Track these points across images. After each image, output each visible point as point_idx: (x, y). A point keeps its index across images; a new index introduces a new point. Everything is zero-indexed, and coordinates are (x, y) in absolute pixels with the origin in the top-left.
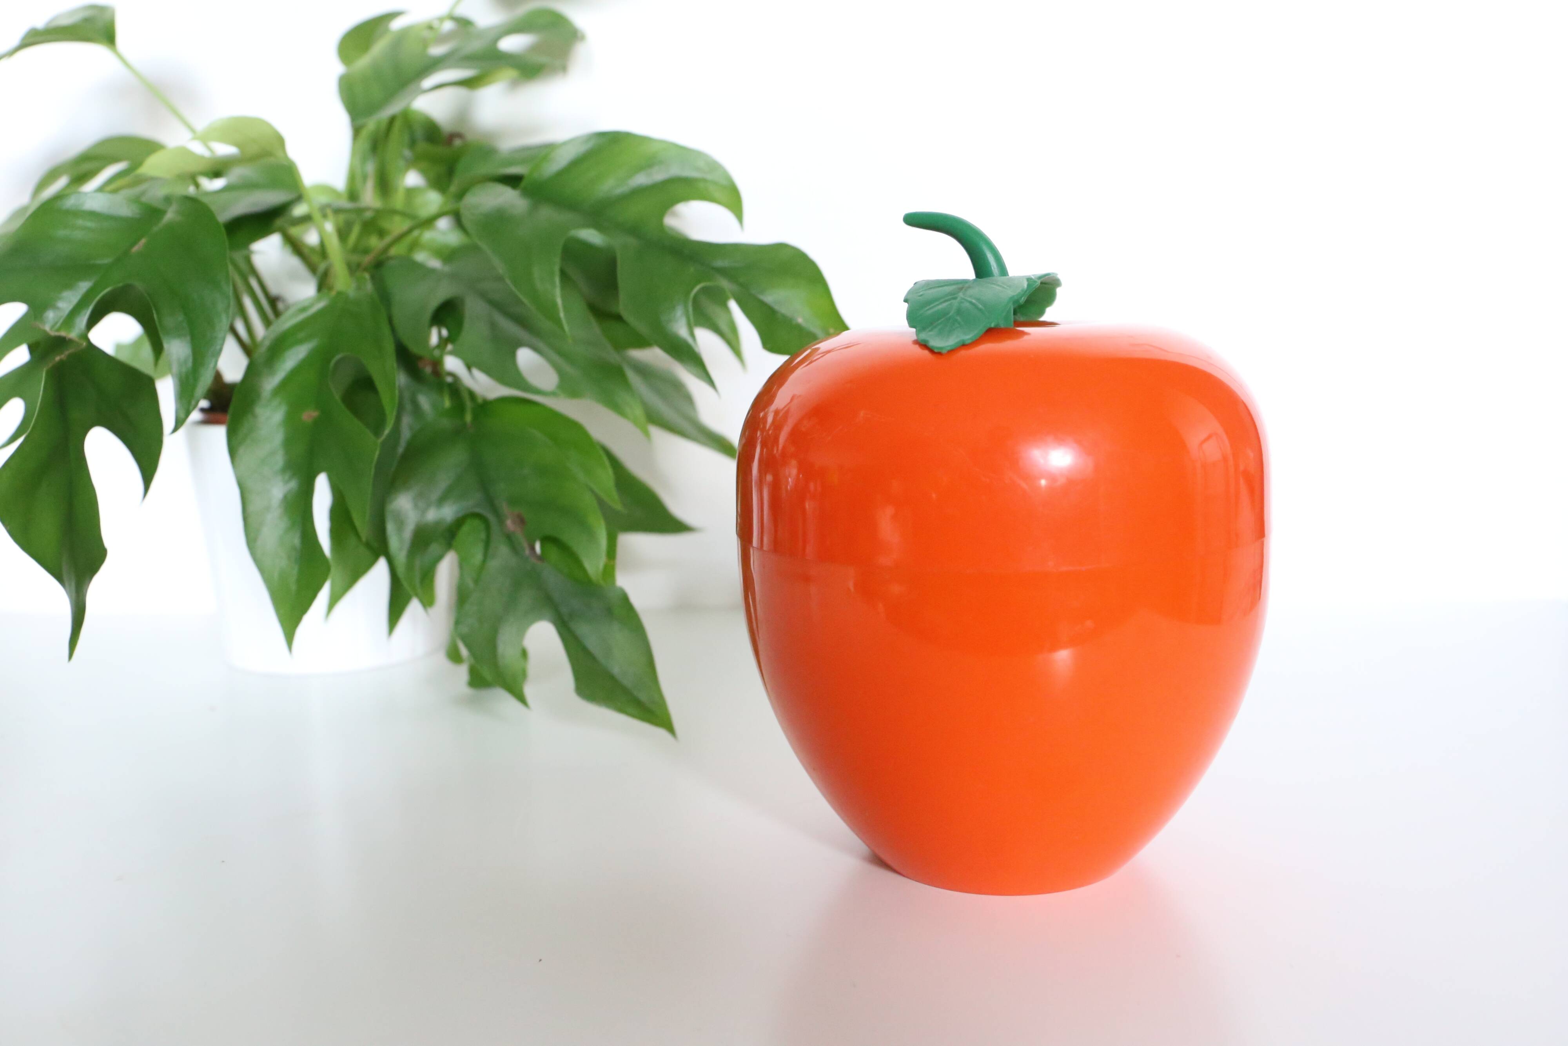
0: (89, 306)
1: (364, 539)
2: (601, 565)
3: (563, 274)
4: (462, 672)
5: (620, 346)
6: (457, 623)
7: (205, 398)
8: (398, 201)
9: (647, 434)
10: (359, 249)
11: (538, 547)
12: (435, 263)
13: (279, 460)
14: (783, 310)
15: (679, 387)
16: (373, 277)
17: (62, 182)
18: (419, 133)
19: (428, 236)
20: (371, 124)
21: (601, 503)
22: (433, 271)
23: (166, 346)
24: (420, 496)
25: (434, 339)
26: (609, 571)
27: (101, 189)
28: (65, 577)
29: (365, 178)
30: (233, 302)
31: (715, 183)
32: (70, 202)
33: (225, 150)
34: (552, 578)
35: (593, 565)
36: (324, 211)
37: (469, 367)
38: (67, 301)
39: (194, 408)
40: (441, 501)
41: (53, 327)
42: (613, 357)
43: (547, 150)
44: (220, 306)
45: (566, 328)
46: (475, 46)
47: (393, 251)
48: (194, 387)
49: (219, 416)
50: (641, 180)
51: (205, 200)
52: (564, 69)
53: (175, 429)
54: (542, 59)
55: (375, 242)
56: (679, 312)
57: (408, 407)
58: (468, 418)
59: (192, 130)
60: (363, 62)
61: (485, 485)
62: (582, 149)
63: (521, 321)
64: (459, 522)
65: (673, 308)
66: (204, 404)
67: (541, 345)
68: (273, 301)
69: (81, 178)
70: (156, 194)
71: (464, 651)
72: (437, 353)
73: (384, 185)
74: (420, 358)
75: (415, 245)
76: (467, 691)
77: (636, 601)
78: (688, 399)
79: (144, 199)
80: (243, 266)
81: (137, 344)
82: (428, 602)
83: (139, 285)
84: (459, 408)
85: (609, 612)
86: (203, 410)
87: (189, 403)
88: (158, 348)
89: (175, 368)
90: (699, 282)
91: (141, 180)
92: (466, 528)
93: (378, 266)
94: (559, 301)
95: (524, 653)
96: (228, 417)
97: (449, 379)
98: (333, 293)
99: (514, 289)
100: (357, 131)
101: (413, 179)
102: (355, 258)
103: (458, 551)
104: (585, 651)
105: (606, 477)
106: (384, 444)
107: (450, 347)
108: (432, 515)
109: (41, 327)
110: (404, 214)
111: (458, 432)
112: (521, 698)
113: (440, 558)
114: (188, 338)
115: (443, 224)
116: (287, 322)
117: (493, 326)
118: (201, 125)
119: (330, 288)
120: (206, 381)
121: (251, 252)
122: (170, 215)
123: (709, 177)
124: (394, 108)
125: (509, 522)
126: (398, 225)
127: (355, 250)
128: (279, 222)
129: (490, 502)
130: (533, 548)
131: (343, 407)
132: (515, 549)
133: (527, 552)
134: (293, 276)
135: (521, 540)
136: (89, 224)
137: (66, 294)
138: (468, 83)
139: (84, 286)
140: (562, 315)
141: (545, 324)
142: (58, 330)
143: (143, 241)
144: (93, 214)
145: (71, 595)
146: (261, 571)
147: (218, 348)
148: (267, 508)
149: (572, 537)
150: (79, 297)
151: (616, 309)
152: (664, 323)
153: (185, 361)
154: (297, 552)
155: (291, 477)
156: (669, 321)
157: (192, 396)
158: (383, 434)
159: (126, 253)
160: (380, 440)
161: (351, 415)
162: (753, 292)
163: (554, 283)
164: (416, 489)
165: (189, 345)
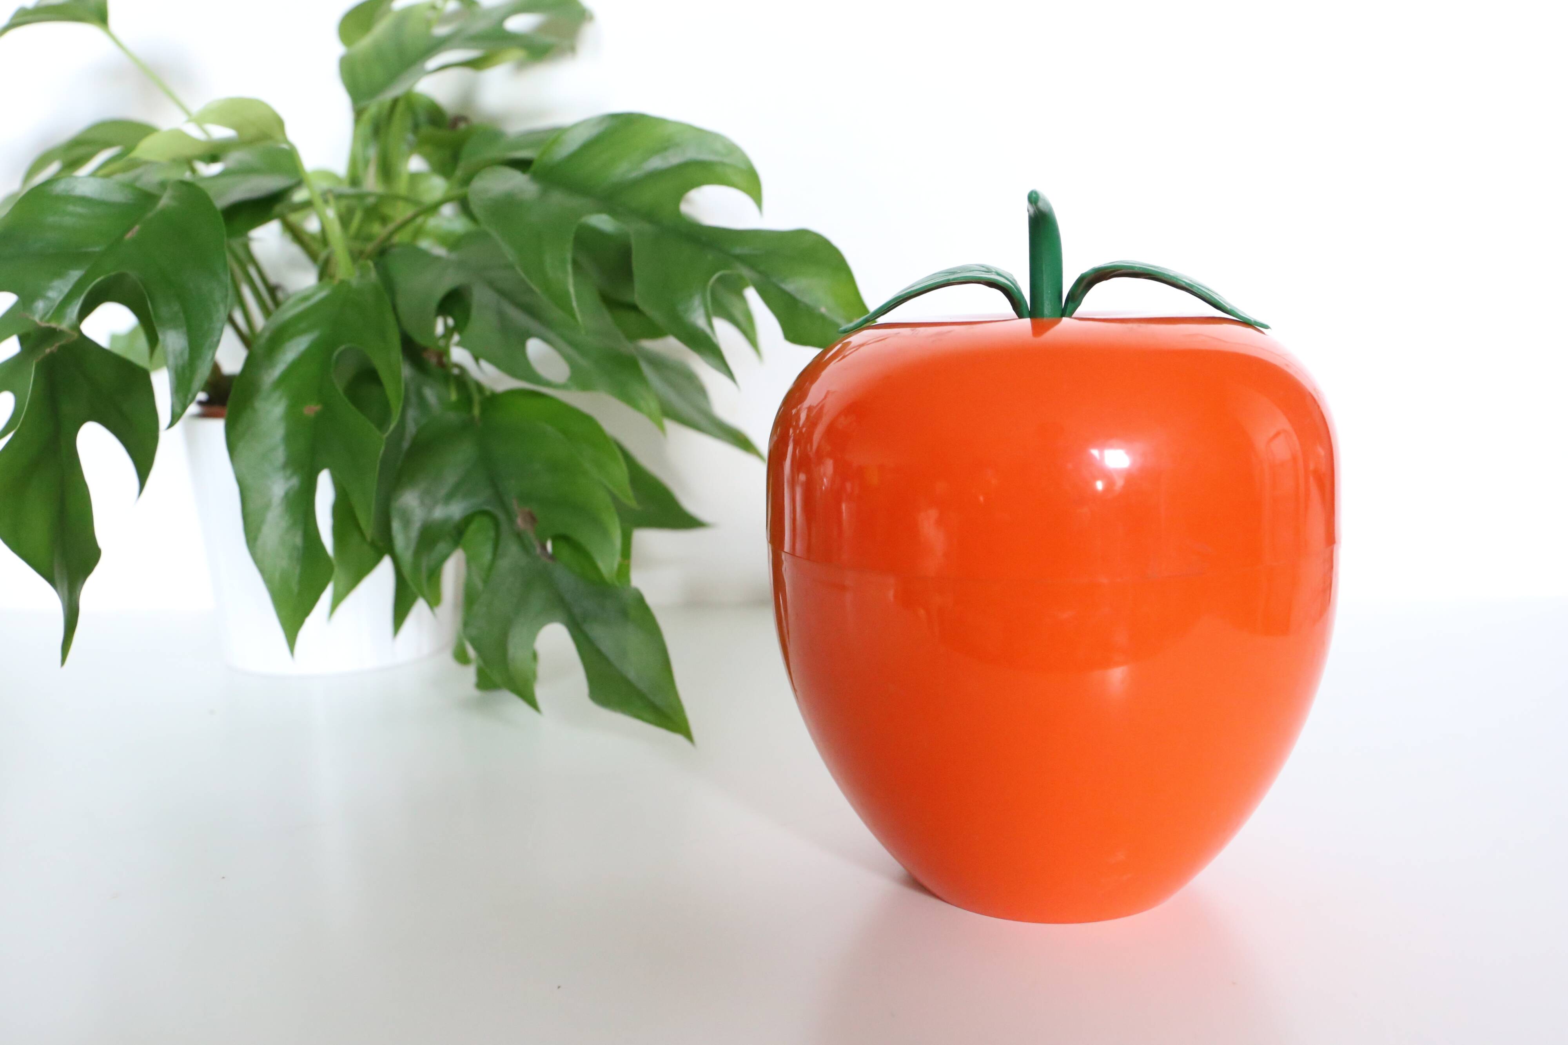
0: (79, 296)
1: (369, 538)
2: (616, 566)
3: (575, 263)
4: (470, 673)
5: (633, 337)
6: (466, 624)
7: (203, 390)
8: (402, 186)
9: (662, 428)
10: (361, 236)
11: (549, 546)
12: (440, 251)
13: (280, 455)
14: (807, 299)
16: (376, 265)
17: (53, 168)
18: (422, 118)
19: (432, 222)
20: (373, 108)
21: (615, 499)
22: (438, 259)
23: (161, 337)
24: (427, 492)
25: (440, 327)
26: (624, 571)
27: (93, 174)
28: (57, 576)
29: (367, 163)
30: (231, 292)
31: (733, 167)
32: (60, 187)
33: (221, 133)
34: (564, 578)
35: (607, 565)
36: (325, 197)
37: (476, 359)
38: (58, 290)
39: (191, 402)
40: (449, 498)
41: (42, 319)
42: (627, 347)
43: (556, 134)
44: (218, 295)
45: (579, 317)
46: (480, 26)
47: (397, 239)
48: (190, 381)
49: (215, 409)
50: (656, 163)
51: (202, 185)
52: (572, 49)
53: (171, 425)
54: (549, 39)
55: (377, 229)
56: (697, 301)
57: (413, 399)
58: (476, 411)
59: (187, 112)
60: (365, 42)
61: (494, 481)
62: (593, 132)
63: (531, 311)
64: (467, 520)
65: (689, 298)
66: (202, 396)
67: (551, 335)
68: (273, 290)
69: (73, 164)
70: (150, 179)
71: (471, 652)
72: (442, 343)
73: (387, 171)
74: (425, 349)
75: (419, 232)
76: (475, 693)
77: (650, 600)
78: (702, 391)
79: (138, 184)
80: (241, 253)
81: (132, 334)
82: (434, 601)
83: (133, 274)
84: (466, 400)
85: (624, 613)
86: (201, 403)
87: (186, 396)
88: (153, 340)
89: (171, 360)
90: (717, 270)
91: (135, 164)
92: (473, 527)
93: (382, 253)
94: (572, 290)
95: (535, 656)
96: (226, 411)
97: (456, 371)
98: (336, 282)
99: (523, 275)
100: (358, 114)
101: (416, 164)
102: (358, 246)
103: (465, 550)
104: (598, 652)
105: (621, 473)
106: (389, 440)
107: (456, 338)
108: (439, 513)
109: (31, 318)
110: (406, 199)
111: (467, 426)
112: (533, 703)
113: (445, 558)
114: (185, 329)
115: (448, 210)
116: (288, 312)
117: (502, 316)
118: (196, 106)
119: (332, 277)
120: (203, 373)
121: (249, 239)
122: (165, 201)
123: (727, 160)
124: (397, 91)
125: (519, 521)
126: (401, 212)
127: (356, 237)
128: (278, 208)
129: (500, 499)
130: (544, 547)
131: (346, 400)
132: (526, 548)
133: (538, 550)
134: (292, 264)
135: (531, 536)
136: (79, 210)
137: (57, 283)
138: (474, 64)
139: (75, 275)
140: (574, 304)
141: (556, 314)
142: (49, 321)
143: (137, 227)
144: (84, 200)
145: (64, 597)
146: (262, 571)
147: (215, 339)
148: (267, 506)
149: (585, 537)
150: (70, 286)
151: (629, 298)
152: (681, 313)
153: (181, 354)
154: (299, 552)
155: (292, 475)
156: (687, 311)
157: (189, 390)
158: (389, 429)
159: (119, 239)
160: (386, 436)
161: (352, 407)
162: (775, 280)
163: (566, 271)
164: (423, 485)
165: (185, 337)
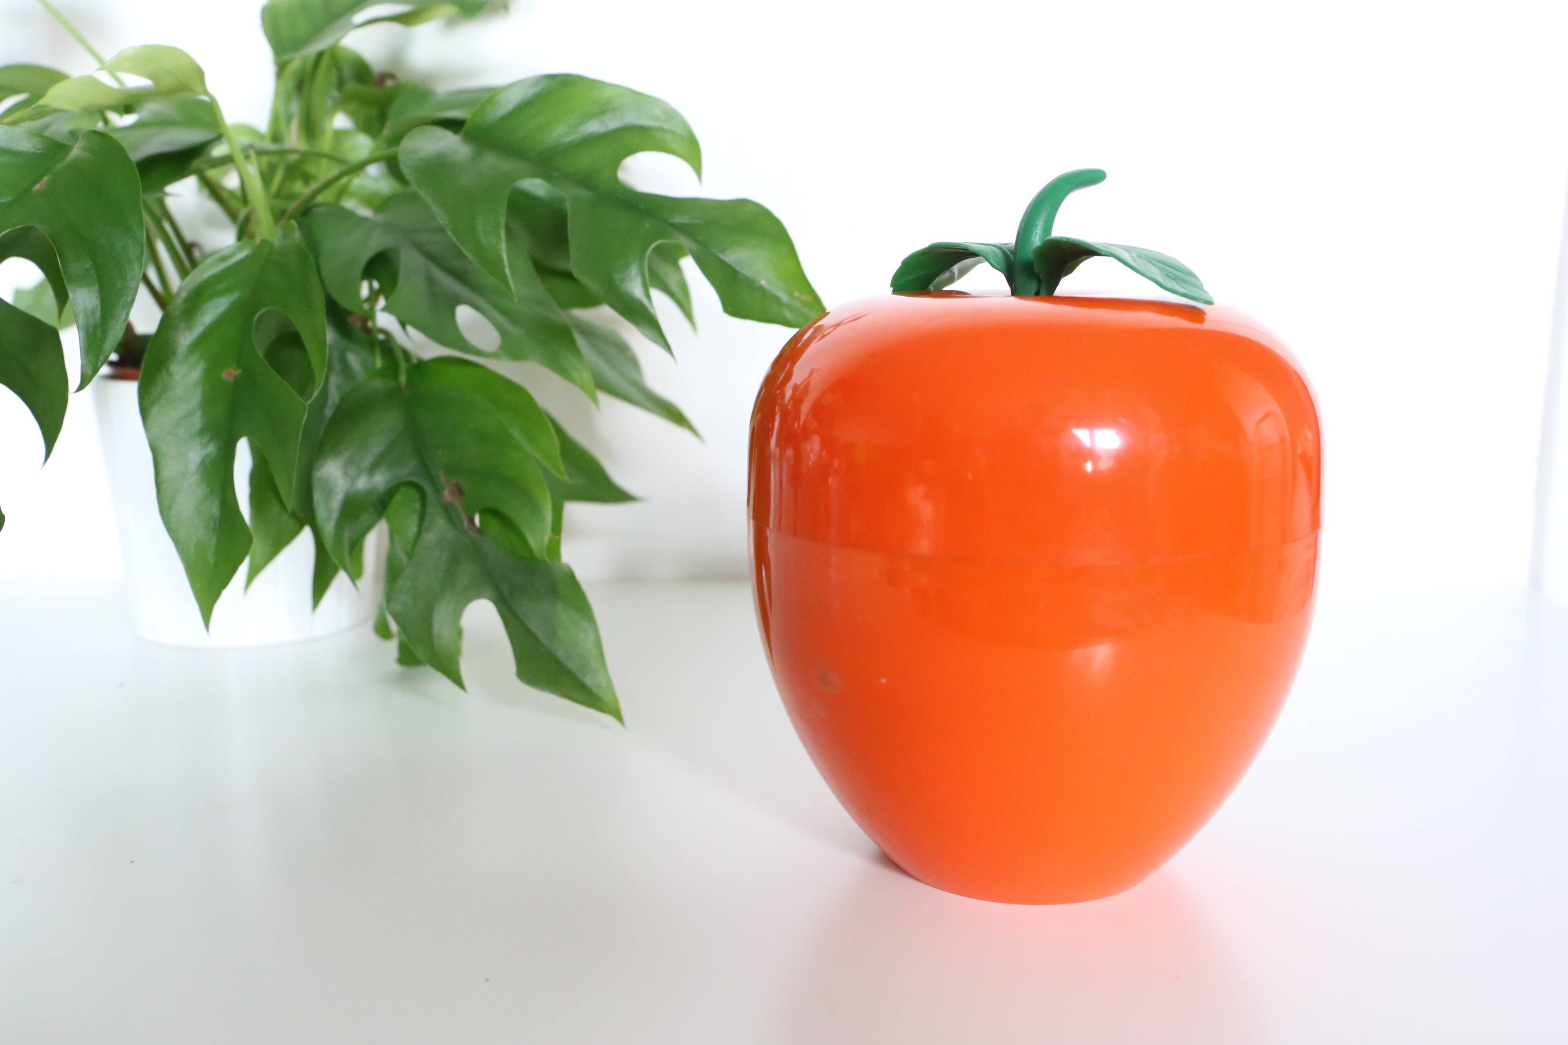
1: (289, 508)
2: (546, 539)
3: (509, 229)
4: (392, 648)
5: (565, 305)
6: (388, 598)
7: (115, 351)
8: (325, 144)
9: (595, 401)
10: (283, 195)
11: (477, 520)
12: (365, 212)
13: (197, 421)
14: (746, 271)
15: (623, 349)
16: (300, 224)
18: (347, 72)
19: (358, 182)
20: (296, 63)
21: (546, 472)
22: (365, 219)
23: (71, 295)
24: (350, 462)
25: (364, 291)
26: (554, 548)
29: (289, 118)
30: (145, 249)
31: (673, 133)
33: (136, 81)
34: (493, 552)
35: (537, 541)
36: (246, 152)
37: (403, 325)
39: (103, 363)
40: (372, 469)
42: (560, 316)
43: (491, 94)
44: (133, 252)
45: (512, 285)
47: (319, 199)
48: (102, 340)
49: (129, 371)
50: (593, 127)
51: (115, 135)
53: (81, 388)
55: (299, 188)
56: (634, 272)
57: (337, 365)
58: (403, 379)
59: (100, 60)
61: (421, 451)
62: (530, 92)
63: (461, 276)
64: (391, 491)
65: (627, 266)
66: (114, 357)
67: (481, 302)
68: (189, 248)
70: (60, 128)
71: (394, 626)
72: (366, 306)
73: (310, 127)
74: (349, 313)
75: (343, 192)
76: (397, 668)
77: (581, 575)
78: (633, 361)
79: (47, 133)
80: (157, 210)
81: (38, 290)
82: (355, 574)
83: (41, 228)
84: (392, 368)
85: (554, 591)
86: (111, 364)
87: (97, 358)
88: (62, 298)
89: (81, 318)
90: (655, 240)
91: (43, 112)
92: (398, 498)
93: (305, 213)
94: (505, 256)
95: (460, 633)
96: (140, 373)
97: (381, 337)
98: (258, 241)
99: (455, 240)
100: (281, 68)
101: (340, 121)
102: (280, 204)
103: (389, 521)
104: (528, 632)
105: (552, 445)
106: (310, 406)
107: (382, 302)
108: (362, 484)
110: (331, 158)
111: (393, 395)
113: (368, 529)
114: (97, 287)
115: (373, 170)
116: (205, 272)
117: (430, 280)
118: (108, 55)
119: (252, 237)
120: (116, 334)
121: (165, 195)
122: (76, 151)
123: (666, 126)
124: (322, 44)
125: (446, 492)
126: (325, 171)
127: (278, 195)
128: (196, 163)
129: (426, 468)
130: (472, 521)
131: (266, 363)
132: (453, 521)
133: (466, 524)
135: (458, 509)
138: (402, 20)
140: (507, 271)
141: (488, 279)
143: (46, 179)
146: (176, 542)
147: (130, 298)
148: (183, 474)
149: (514, 511)
151: (561, 265)
152: (618, 283)
153: (93, 313)
154: (215, 521)
155: (210, 441)
156: (623, 280)
157: (101, 350)
158: (311, 397)
159: (27, 191)
160: (309, 403)
161: (275, 374)
162: (713, 251)
163: (499, 236)
164: (347, 454)
165: (97, 295)
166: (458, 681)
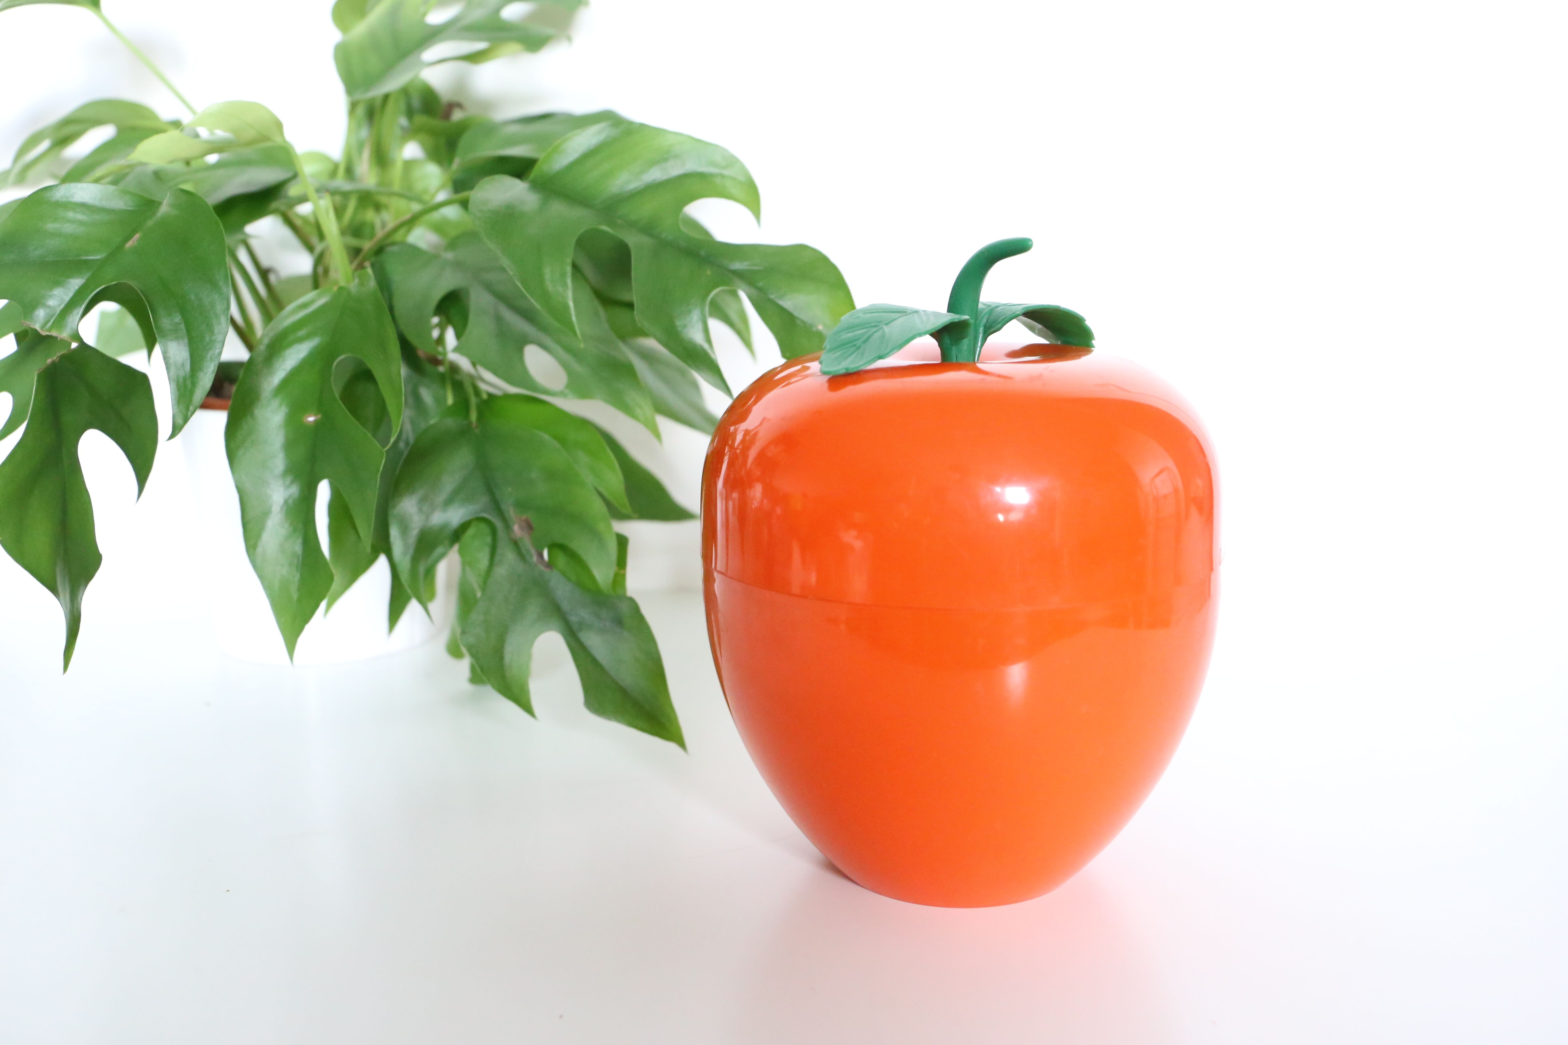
0: (81, 306)
1: (365, 538)
2: (611, 575)
3: (575, 270)
4: (464, 665)
5: (625, 335)
8: (396, 174)
11: (546, 554)
13: (279, 463)
14: (802, 315)
16: (374, 268)
17: (44, 146)
18: (416, 103)
20: (367, 100)
21: (610, 507)
22: (436, 256)
24: (423, 500)
26: (619, 579)
28: (60, 589)
29: (361, 149)
31: (733, 179)
32: (60, 193)
34: (561, 588)
35: (602, 574)
37: (474, 364)
38: (58, 298)
39: (192, 414)
40: (448, 504)
41: (43, 327)
44: (219, 307)
46: (477, 15)
48: (192, 392)
50: (655, 175)
53: (172, 436)
54: (541, 28)
56: (695, 316)
58: (474, 416)
60: (361, 28)
61: (490, 489)
63: (528, 315)
64: (464, 527)
65: (689, 313)
67: (548, 341)
68: (267, 277)
69: (62, 142)
71: (465, 651)
73: (381, 159)
74: (423, 353)
76: (468, 687)
79: (138, 191)
82: (427, 602)
83: (134, 284)
84: (463, 404)
85: (619, 622)
87: (188, 409)
89: (172, 371)
90: (717, 285)
92: (471, 532)
93: (381, 256)
94: (571, 304)
98: (334, 286)
101: (411, 150)
102: (354, 242)
103: (461, 551)
104: (594, 661)
105: (616, 480)
106: (387, 452)
108: (438, 518)
109: (31, 326)
111: (464, 432)
112: (529, 710)
113: (441, 558)
114: (186, 341)
116: (288, 318)
117: (499, 319)
119: (331, 276)
120: (205, 385)
121: (247, 232)
122: (164, 209)
123: (726, 172)
124: (391, 84)
125: (516, 528)
127: (351, 229)
128: (274, 202)
129: (496, 506)
130: (541, 555)
131: (342, 407)
132: (522, 556)
133: (535, 558)
135: (527, 543)
136: (80, 217)
137: (57, 291)
138: (472, 58)
139: (76, 283)
140: (574, 319)
141: (554, 322)
142: (50, 330)
143: (137, 236)
144: (84, 206)
145: (66, 607)
146: (261, 577)
147: (217, 351)
148: (267, 513)
149: (581, 545)
150: (71, 295)
151: (624, 296)
152: (680, 329)
153: (183, 365)
154: (298, 559)
155: (292, 482)
156: (685, 326)
157: (191, 401)
158: (389, 442)
159: (120, 247)
160: (386, 449)
161: (353, 419)
162: (772, 297)
163: (565, 284)
164: (421, 493)
165: (187, 348)
166: (528, 708)
